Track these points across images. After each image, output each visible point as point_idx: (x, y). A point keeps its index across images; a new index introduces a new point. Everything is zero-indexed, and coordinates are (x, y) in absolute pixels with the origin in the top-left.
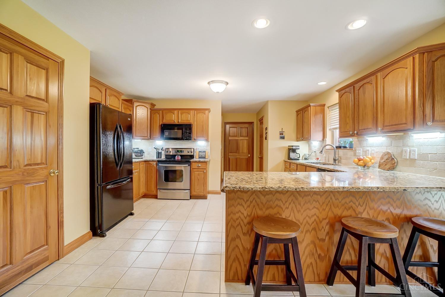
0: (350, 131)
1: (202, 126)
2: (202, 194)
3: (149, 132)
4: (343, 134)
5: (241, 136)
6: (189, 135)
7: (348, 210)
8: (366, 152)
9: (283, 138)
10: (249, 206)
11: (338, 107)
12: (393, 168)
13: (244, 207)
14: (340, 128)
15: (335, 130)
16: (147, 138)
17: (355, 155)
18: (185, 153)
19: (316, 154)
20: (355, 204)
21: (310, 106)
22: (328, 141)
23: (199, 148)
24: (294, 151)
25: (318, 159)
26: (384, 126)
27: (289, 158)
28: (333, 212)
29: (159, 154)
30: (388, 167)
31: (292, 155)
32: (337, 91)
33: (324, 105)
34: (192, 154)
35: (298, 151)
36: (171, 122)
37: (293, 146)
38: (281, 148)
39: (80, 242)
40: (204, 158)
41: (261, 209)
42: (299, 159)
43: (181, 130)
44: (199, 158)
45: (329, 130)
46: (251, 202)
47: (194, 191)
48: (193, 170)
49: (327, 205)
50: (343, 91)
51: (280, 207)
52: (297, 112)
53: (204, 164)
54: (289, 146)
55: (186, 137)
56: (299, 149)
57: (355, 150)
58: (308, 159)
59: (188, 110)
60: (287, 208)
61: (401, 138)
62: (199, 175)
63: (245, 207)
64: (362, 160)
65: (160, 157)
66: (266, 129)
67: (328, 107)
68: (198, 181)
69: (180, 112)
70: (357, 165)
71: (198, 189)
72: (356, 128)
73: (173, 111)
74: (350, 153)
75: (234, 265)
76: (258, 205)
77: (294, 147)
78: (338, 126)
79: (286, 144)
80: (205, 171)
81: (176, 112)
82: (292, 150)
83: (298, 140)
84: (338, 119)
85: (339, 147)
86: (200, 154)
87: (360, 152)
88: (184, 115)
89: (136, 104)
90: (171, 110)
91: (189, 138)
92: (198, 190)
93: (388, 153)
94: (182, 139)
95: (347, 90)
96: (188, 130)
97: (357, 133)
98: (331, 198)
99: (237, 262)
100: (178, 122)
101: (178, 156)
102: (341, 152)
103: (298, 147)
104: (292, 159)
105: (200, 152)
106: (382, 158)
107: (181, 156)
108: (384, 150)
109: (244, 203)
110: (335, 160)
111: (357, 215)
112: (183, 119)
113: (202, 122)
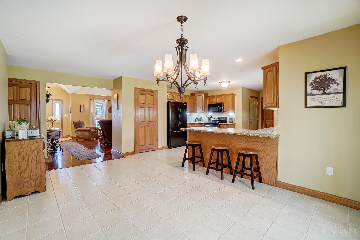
1: (228, 104)
3: (203, 107)
6: (221, 110)
7: (224, 142)
10: (194, 137)
13: (192, 137)
16: (202, 112)
18: (222, 119)
20: (227, 140)
23: (229, 117)
28: (219, 142)
29: (209, 120)
34: (226, 120)
36: (213, 103)
39: (163, 148)
40: (232, 122)
41: (197, 139)
43: (217, 107)
44: (229, 122)
49: (217, 139)
59: (221, 96)
60: (204, 139)
65: (209, 121)
69: (217, 97)
81: (215, 97)
88: (219, 98)
89: (196, 95)
90: (213, 97)
96: (222, 106)
98: (218, 137)
100: (217, 102)
101: (217, 121)
105: (230, 119)
107: (219, 121)
111: (228, 145)
112: (219, 101)
113: (229, 102)
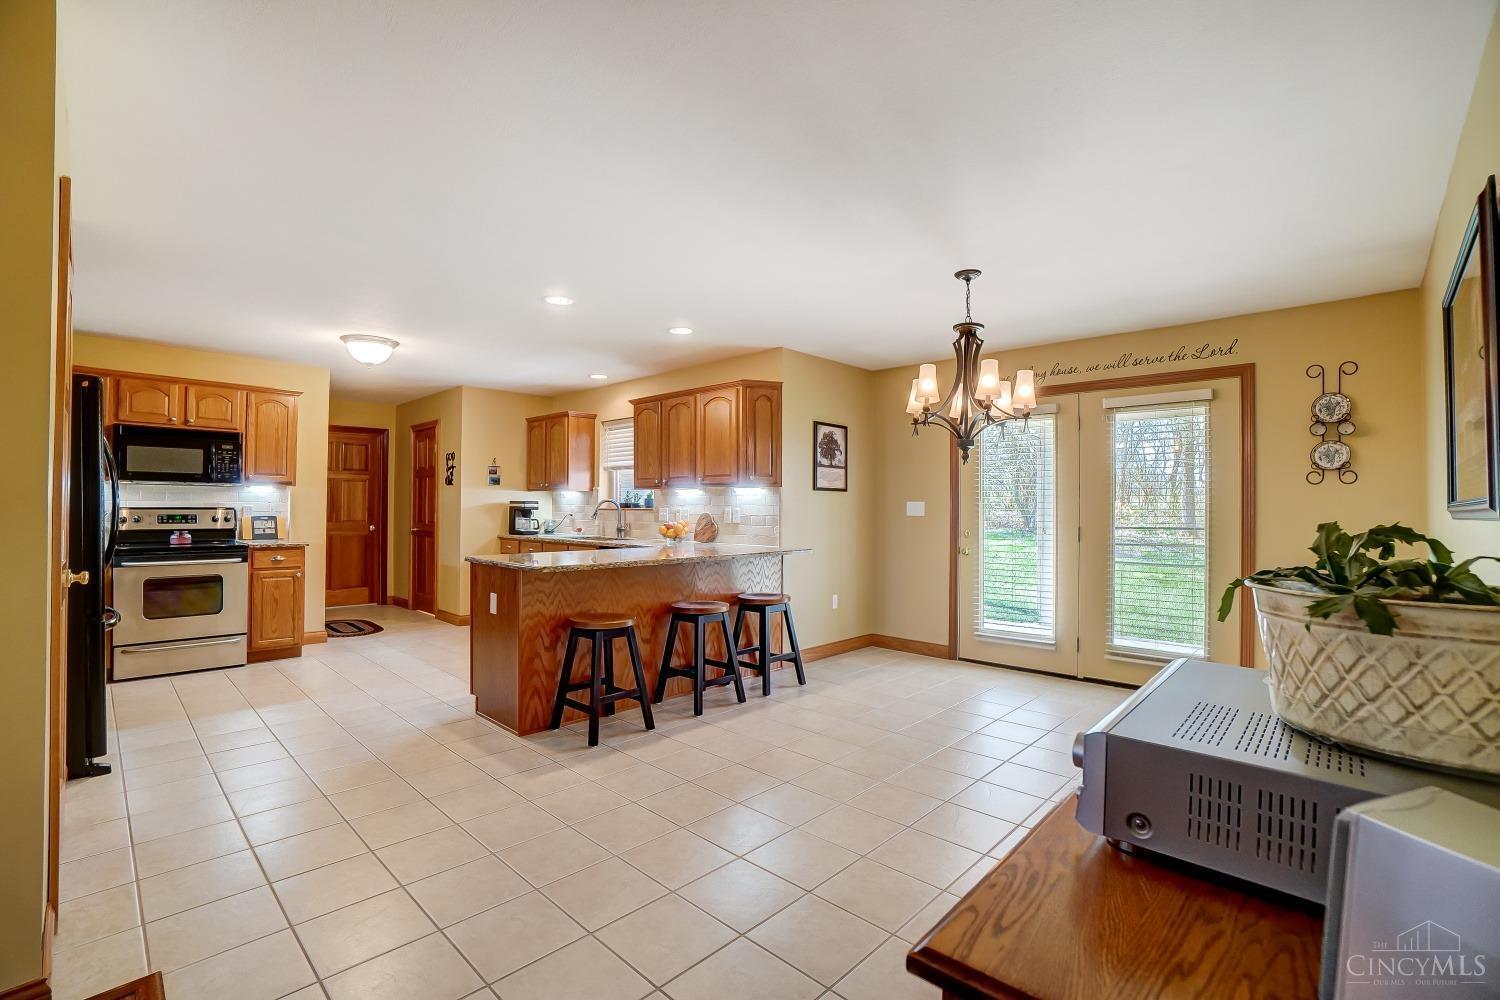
0: (654, 479)
1: (277, 442)
2: (287, 641)
4: (641, 482)
5: (345, 469)
6: (233, 468)
8: (675, 514)
9: (496, 482)
10: (552, 603)
11: (632, 424)
12: (712, 539)
13: (544, 604)
14: (636, 467)
15: (614, 472)
17: (657, 520)
18: (204, 523)
19: (573, 521)
21: (566, 415)
22: (602, 493)
23: (252, 508)
24: (526, 513)
25: (580, 530)
26: (705, 476)
27: (513, 530)
30: (707, 536)
31: (521, 523)
32: (630, 401)
33: (594, 417)
34: (230, 526)
35: (535, 514)
36: (158, 422)
37: (524, 502)
38: (490, 509)
40: (274, 536)
41: (569, 606)
42: (536, 533)
43: (200, 452)
44: (256, 536)
45: (605, 469)
46: (556, 596)
47: (261, 636)
48: (256, 572)
50: (643, 406)
51: (595, 599)
52: (530, 421)
53: (294, 555)
54: (511, 502)
55: (219, 473)
56: (537, 508)
57: (658, 511)
58: (552, 532)
59: (223, 389)
61: (721, 494)
62: (277, 586)
63: (548, 604)
64: (672, 527)
66: (451, 456)
67: (603, 423)
68: (274, 606)
69: (192, 391)
70: (665, 536)
71: (273, 629)
72: (665, 474)
73: (164, 386)
74: (648, 517)
75: (532, 705)
76: (565, 599)
77: (527, 505)
78: (632, 462)
79: (506, 496)
80: (299, 574)
81: (176, 389)
82: (521, 511)
83: (531, 486)
84: (633, 453)
85: (626, 506)
86: (258, 524)
87: (665, 515)
88: (209, 403)
90: (157, 382)
91: (230, 477)
92: (274, 632)
93: (707, 516)
94: (205, 478)
95: (650, 404)
96: (227, 450)
97: (666, 484)
99: (536, 697)
100: (186, 421)
101: (181, 534)
102: (630, 514)
103: (536, 505)
104: (522, 533)
105: (254, 519)
106: (698, 524)
107: (190, 531)
108: (701, 511)
109: (545, 599)
110: (619, 530)
112: (206, 415)
113: (277, 430)
